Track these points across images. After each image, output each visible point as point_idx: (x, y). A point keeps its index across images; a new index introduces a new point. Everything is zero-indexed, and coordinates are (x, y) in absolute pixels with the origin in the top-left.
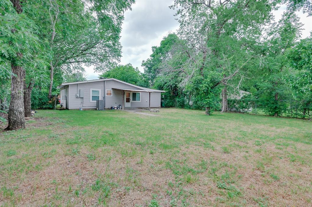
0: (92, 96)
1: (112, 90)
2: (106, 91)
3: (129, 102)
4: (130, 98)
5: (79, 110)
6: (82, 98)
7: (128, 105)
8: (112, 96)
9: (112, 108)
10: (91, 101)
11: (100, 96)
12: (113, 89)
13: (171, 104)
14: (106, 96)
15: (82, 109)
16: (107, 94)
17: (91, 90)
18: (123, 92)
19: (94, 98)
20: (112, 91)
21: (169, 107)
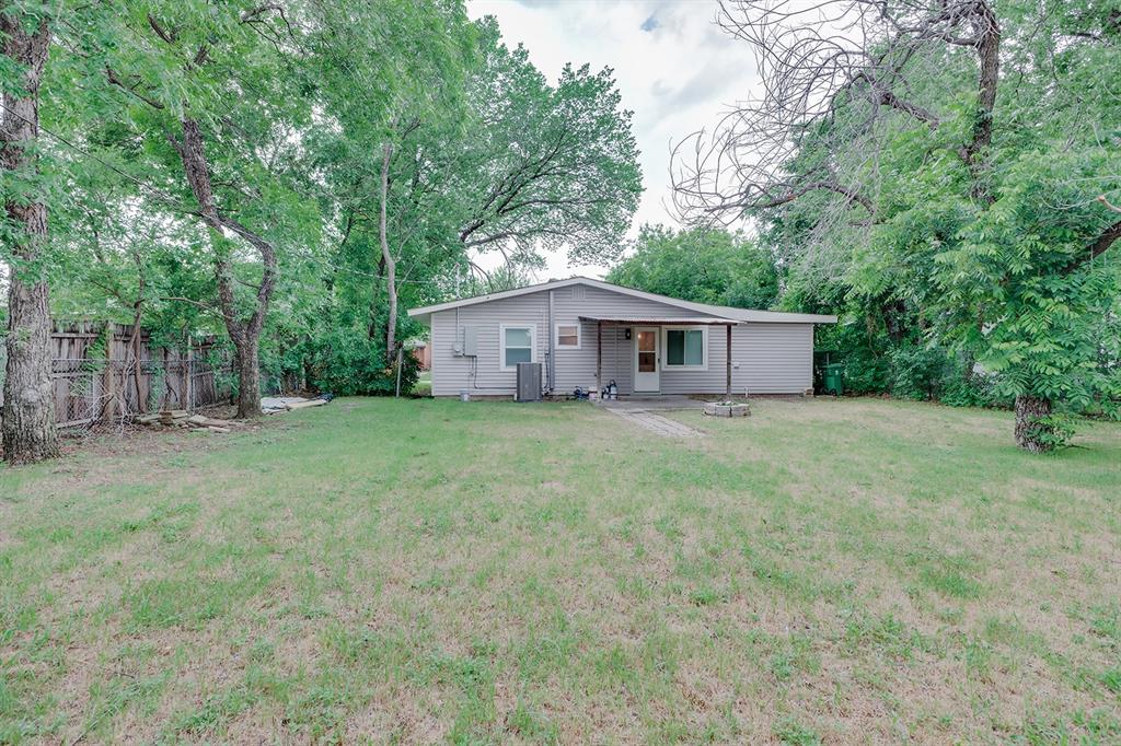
0: (507, 350)
1: (579, 326)
2: (557, 329)
3: (653, 370)
4: (657, 352)
5: (458, 398)
6: (473, 357)
7: (646, 382)
8: (579, 346)
9: (577, 394)
10: (503, 366)
11: (534, 348)
12: (582, 319)
13: (868, 376)
14: (557, 347)
15: (466, 398)
16: (563, 340)
17: (503, 327)
18: (626, 330)
19: (514, 356)
20: (579, 330)
21: (861, 394)
